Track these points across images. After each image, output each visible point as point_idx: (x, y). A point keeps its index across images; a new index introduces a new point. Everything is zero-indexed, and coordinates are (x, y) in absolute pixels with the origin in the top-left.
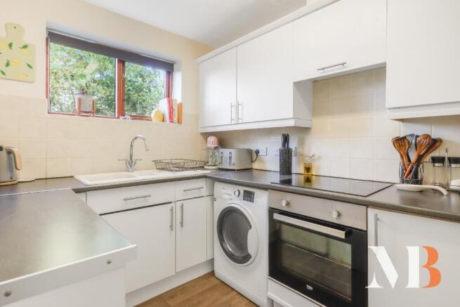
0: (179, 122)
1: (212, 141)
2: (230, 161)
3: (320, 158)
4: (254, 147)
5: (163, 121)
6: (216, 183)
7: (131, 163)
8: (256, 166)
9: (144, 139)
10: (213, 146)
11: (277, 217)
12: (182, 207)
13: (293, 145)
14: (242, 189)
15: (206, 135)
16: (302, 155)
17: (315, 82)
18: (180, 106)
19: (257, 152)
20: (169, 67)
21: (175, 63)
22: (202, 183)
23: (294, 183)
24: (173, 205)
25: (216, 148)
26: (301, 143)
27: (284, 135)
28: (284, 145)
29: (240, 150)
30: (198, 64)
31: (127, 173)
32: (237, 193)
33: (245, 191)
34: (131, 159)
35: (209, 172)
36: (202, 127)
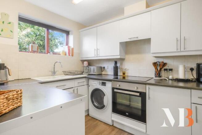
0: (72, 55)
1: (86, 64)
2: (94, 71)
3: (128, 70)
4: (103, 66)
5: (65, 55)
6: (90, 80)
7: (54, 73)
8: (103, 73)
9: (60, 62)
10: (86, 65)
13: (118, 65)
14: (101, 81)
15: (83, 61)
16: (122, 69)
18: (73, 49)
19: (104, 68)
20: (67, 33)
22: (84, 80)
24: (74, 88)
26: (121, 64)
27: (115, 61)
28: (115, 65)
29: (97, 67)
30: (80, 32)
31: (53, 77)
32: (99, 83)
33: (102, 83)
34: (54, 71)
35: (86, 75)
36: (81, 58)
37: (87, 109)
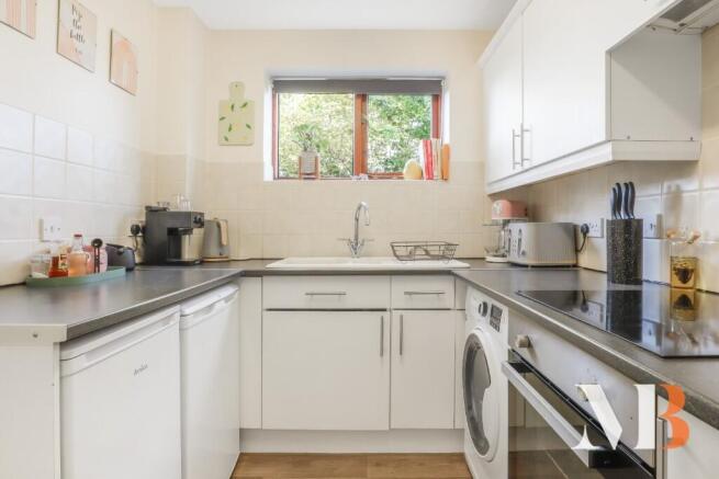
0: (444, 178)
2: (519, 247)
4: (580, 221)
5: (421, 178)
6: (469, 286)
7: (356, 246)
8: (584, 260)
9: (365, 208)
10: (500, 219)
14: (490, 302)
15: (495, 196)
18: (446, 150)
19: (586, 230)
20: (436, 88)
22: (445, 285)
25: (506, 222)
30: (482, 69)
32: (482, 309)
33: (493, 307)
34: (356, 239)
36: (490, 184)
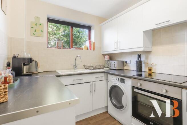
0: (94, 50)
1: (107, 57)
2: (114, 66)
3: (156, 65)
4: (125, 60)
5: (87, 49)
6: (109, 75)
7: (75, 66)
8: (125, 68)
9: (80, 57)
10: (107, 59)
11: (135, 90)
12: (95, 84)
13: (143, 59)
14: (120, 78)
15: (104, 55)
16: (147, 64)
17: (153, 30)
18: (94, 43)
19: (126, 62)
20: (89, 28)
21: (92, 26)
22: (103, 75)
23: (143, 76)
24: (91, 83)
25: (108, 60)
26: (147, 58)
27: (138, 55)
28: (138, 59)
29: (119, 61)
30: (101, 26)
31: (74, 70)
32: (118, 79)
33: (121, 79)
34: (75, 65)
35: (106, 70)
36: (103, 52)
37: (106, 105)
